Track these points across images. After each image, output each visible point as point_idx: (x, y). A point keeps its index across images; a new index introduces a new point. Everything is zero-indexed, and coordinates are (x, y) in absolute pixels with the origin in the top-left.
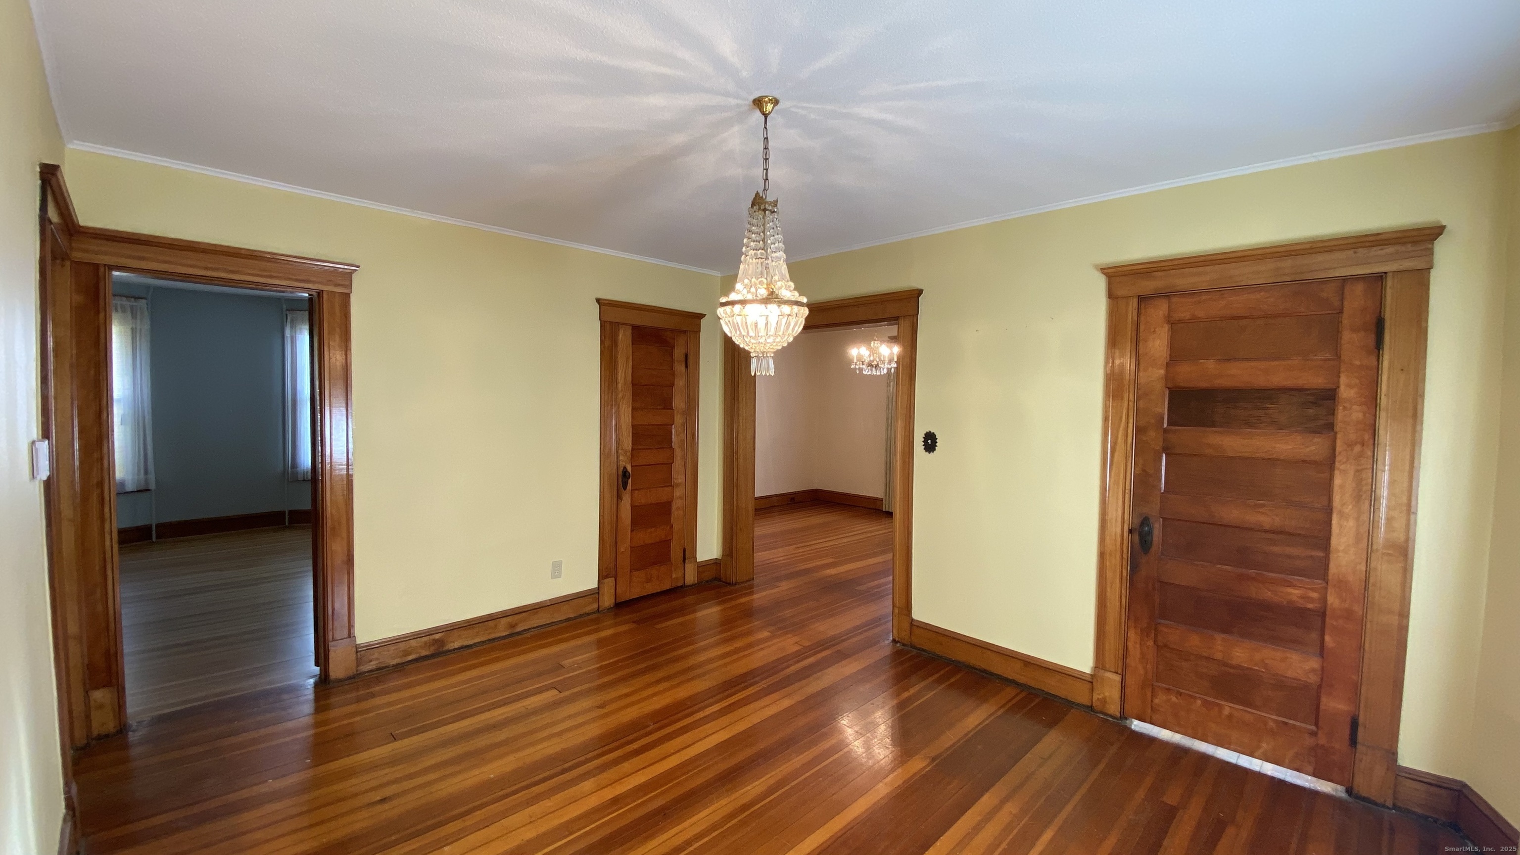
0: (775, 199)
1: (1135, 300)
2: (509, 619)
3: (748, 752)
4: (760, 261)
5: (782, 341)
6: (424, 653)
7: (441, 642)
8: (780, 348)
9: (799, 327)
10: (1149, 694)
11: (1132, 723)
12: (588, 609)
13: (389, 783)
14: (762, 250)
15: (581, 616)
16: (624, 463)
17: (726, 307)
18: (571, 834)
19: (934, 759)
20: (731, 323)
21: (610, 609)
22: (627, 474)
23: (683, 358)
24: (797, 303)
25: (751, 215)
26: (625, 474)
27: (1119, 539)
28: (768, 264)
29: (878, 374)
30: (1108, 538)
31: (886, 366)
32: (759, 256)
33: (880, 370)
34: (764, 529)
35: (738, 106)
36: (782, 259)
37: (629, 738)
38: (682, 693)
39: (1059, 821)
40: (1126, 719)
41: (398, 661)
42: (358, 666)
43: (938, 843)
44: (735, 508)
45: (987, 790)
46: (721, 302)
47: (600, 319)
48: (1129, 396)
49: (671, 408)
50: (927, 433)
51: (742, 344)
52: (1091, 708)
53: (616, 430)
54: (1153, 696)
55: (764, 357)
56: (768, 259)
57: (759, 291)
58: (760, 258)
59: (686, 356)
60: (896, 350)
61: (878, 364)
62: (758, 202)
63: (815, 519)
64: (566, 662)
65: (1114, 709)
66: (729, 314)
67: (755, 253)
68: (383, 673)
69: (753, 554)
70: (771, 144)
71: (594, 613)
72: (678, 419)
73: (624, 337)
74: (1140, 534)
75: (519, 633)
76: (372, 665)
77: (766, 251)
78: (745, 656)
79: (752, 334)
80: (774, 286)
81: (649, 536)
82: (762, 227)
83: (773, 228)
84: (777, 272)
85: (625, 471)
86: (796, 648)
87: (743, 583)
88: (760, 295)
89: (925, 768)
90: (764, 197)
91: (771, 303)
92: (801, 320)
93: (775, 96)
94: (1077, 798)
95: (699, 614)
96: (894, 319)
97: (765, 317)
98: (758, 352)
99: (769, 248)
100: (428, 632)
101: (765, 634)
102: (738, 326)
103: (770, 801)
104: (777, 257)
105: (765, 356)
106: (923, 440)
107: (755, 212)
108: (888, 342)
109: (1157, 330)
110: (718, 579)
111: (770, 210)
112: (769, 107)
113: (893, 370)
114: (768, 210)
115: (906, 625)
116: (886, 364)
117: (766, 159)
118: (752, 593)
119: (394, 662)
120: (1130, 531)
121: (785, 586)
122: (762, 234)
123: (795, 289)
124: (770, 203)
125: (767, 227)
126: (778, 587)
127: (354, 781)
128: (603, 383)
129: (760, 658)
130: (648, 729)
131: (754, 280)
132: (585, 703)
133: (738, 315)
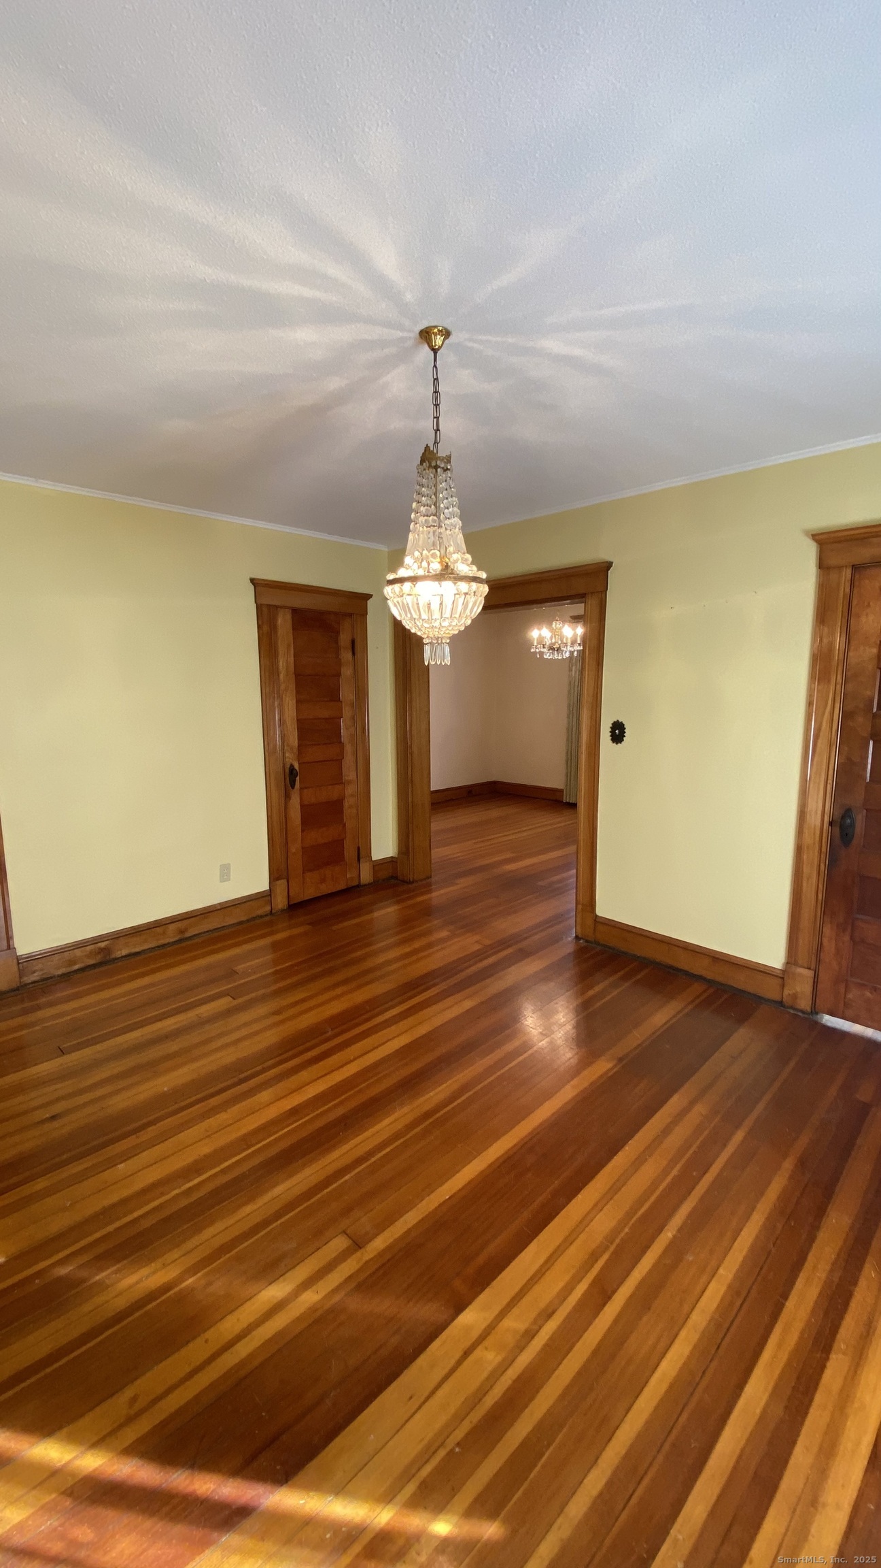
0: (448, 454)
1: (849, 571)
2: (179, 925)
3: (429, 1058)
4: (432, 529)
5: (459, 624)
6: (91, 962)
7: (106, 951)
8: (456, 632)
9: (478, 608)
10: (843, 990)
11: (822, 1018)
12: (260, 912)
13: (58, 1100)
14: (434, 515)
15: (254, 919)
16: (291, 760)
17: (393, 586)
18: (249, 1147)
19: (620, 1060)
20: (401, 604)
21: (283, 911)
22: (295, 772)
23: (349, 645)
24: (475, 579)
25: (420, 474)
26: (292, 773)
27: (818, 832)
28: (440, 533)
29: (560, 658)
30: (806, 831)
31: (569, 648)
32: (431, 523)
33: (562, 654)
34: (440, 824)
35: (402, 339)
36: (458, 526)
37: (308, 1044)
38: (360, 996)
39: (749, 1123)
40: (817, 1013)
41: (63, 970)
42: (20, 978)
43: (627, 1148)
44: (410, 806)
45: (674, 1091)
46: (388, 579)
47: (256, 602)
48: (837, 678)
49: (339, 700)
50: (615, 722)
51: (414, 628)
52: (781, 1003)
53: (280, 726)
54: (847, 990)
55: (439, 644)
56: (442, 527)
57: (431, 565)
58: (432, 526)
59: (353, 642)
60: (580, 630)
61: (559, 647)
62: (430, 459)
63: (494, 812)
64: (240, 968)
65: (804, 1004)
66: (398, 593)
67: (426, 520)
68: (48, 984)
69: (430, 851)
70: (442, 388)
71: (266, 915)
72: (347, 712)
73: (284, 622)
74: (841, 827)
75: (191, 938)
76: (35, 977)
77: (439, 518)
78: (425, 957)
79: (424, 616)
80: (449, 559)
81: (319, 836)
82: (433, 488)
83: (446, 490)
84: (452, 543)
85: (292, 769)
86: (477, 947)
87: (421, 880)
88: (433, 570)
89: (612, 1068)
90: (435, 451)
91: (445, 579)
92: (480, 599)
93: (446, 326)
94: (767, 1097)
95: (376, 914)
96: (579, 597)
97: (439, 597)
98: (432, 638)
99: (442, 514)
100: (93, 940)
101: (444, 934)
102: (408, 607)
103: (453, 1108)
104: (452, 525)
105: (439, 642)
106: (610, 730)
107: (424, 470)
108: (570, 622)
109: (871, 603)
110: (394, 877)
111: (443, 468)
112: (439, 340)
113: (576, 653)
114: (439, 467)
115: (590, 922)
116: (568, 647)
117: (437, 405)
118: (430, 891)
119: (60, 972)
120: (831, 824)
121: (463, 883)
122: (433, 497)
123: (472, 563)
124: (442, 459)
125: (438, 488)
126: (457, 884)
127: (20, 1098)
128: (263, 673)
129: (438, 959)
130: (328, 1035)
131: (425, 552)
132: (262, 1010)
133: (408, 595)
